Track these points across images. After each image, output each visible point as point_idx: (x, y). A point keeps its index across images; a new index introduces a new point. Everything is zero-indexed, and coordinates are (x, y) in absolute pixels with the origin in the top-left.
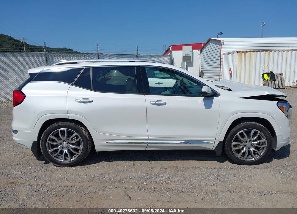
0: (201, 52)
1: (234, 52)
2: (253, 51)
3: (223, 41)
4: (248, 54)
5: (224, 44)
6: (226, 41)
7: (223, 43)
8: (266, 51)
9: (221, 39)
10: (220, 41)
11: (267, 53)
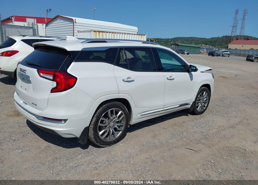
0: (46, 26)
1: (91, 31)
2: (104, 32)
3: (75, 20)
4: (101, 33)
5: (76, 23)
6: (78, 20)
7: (75, 21)
8: (113, 33)
9: (74, 18)
10: (72, 19)
11: (113, 34)
